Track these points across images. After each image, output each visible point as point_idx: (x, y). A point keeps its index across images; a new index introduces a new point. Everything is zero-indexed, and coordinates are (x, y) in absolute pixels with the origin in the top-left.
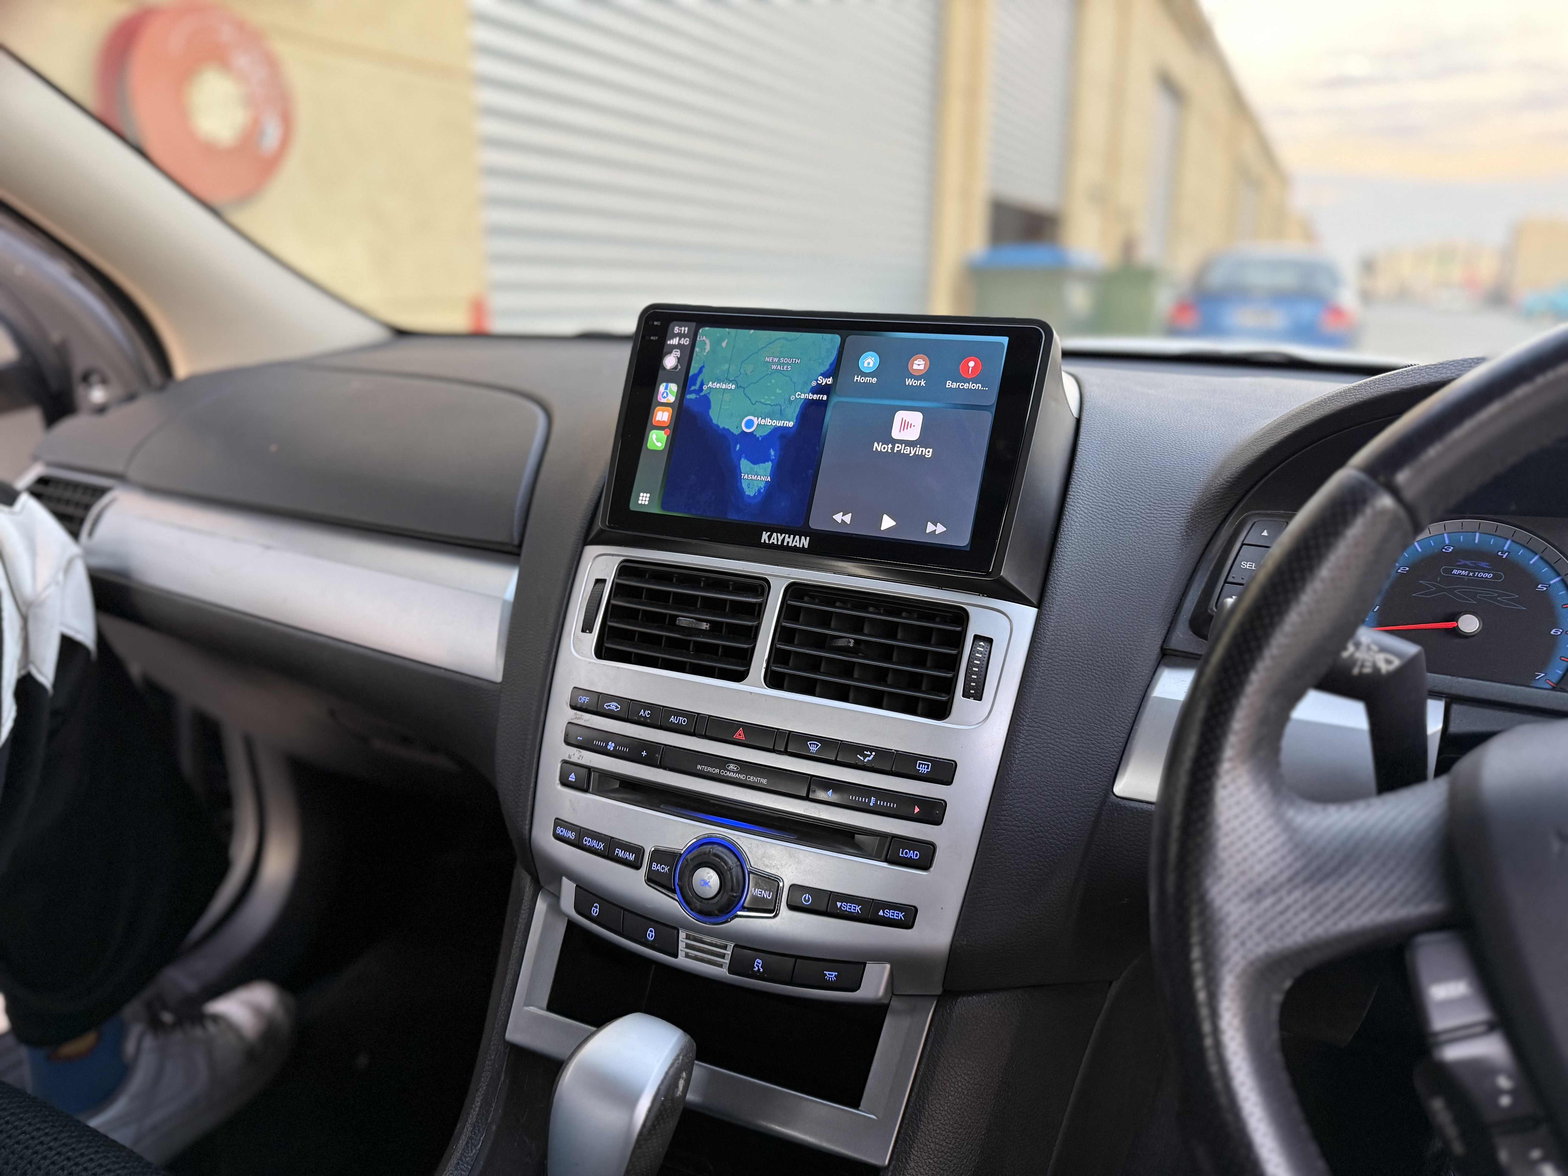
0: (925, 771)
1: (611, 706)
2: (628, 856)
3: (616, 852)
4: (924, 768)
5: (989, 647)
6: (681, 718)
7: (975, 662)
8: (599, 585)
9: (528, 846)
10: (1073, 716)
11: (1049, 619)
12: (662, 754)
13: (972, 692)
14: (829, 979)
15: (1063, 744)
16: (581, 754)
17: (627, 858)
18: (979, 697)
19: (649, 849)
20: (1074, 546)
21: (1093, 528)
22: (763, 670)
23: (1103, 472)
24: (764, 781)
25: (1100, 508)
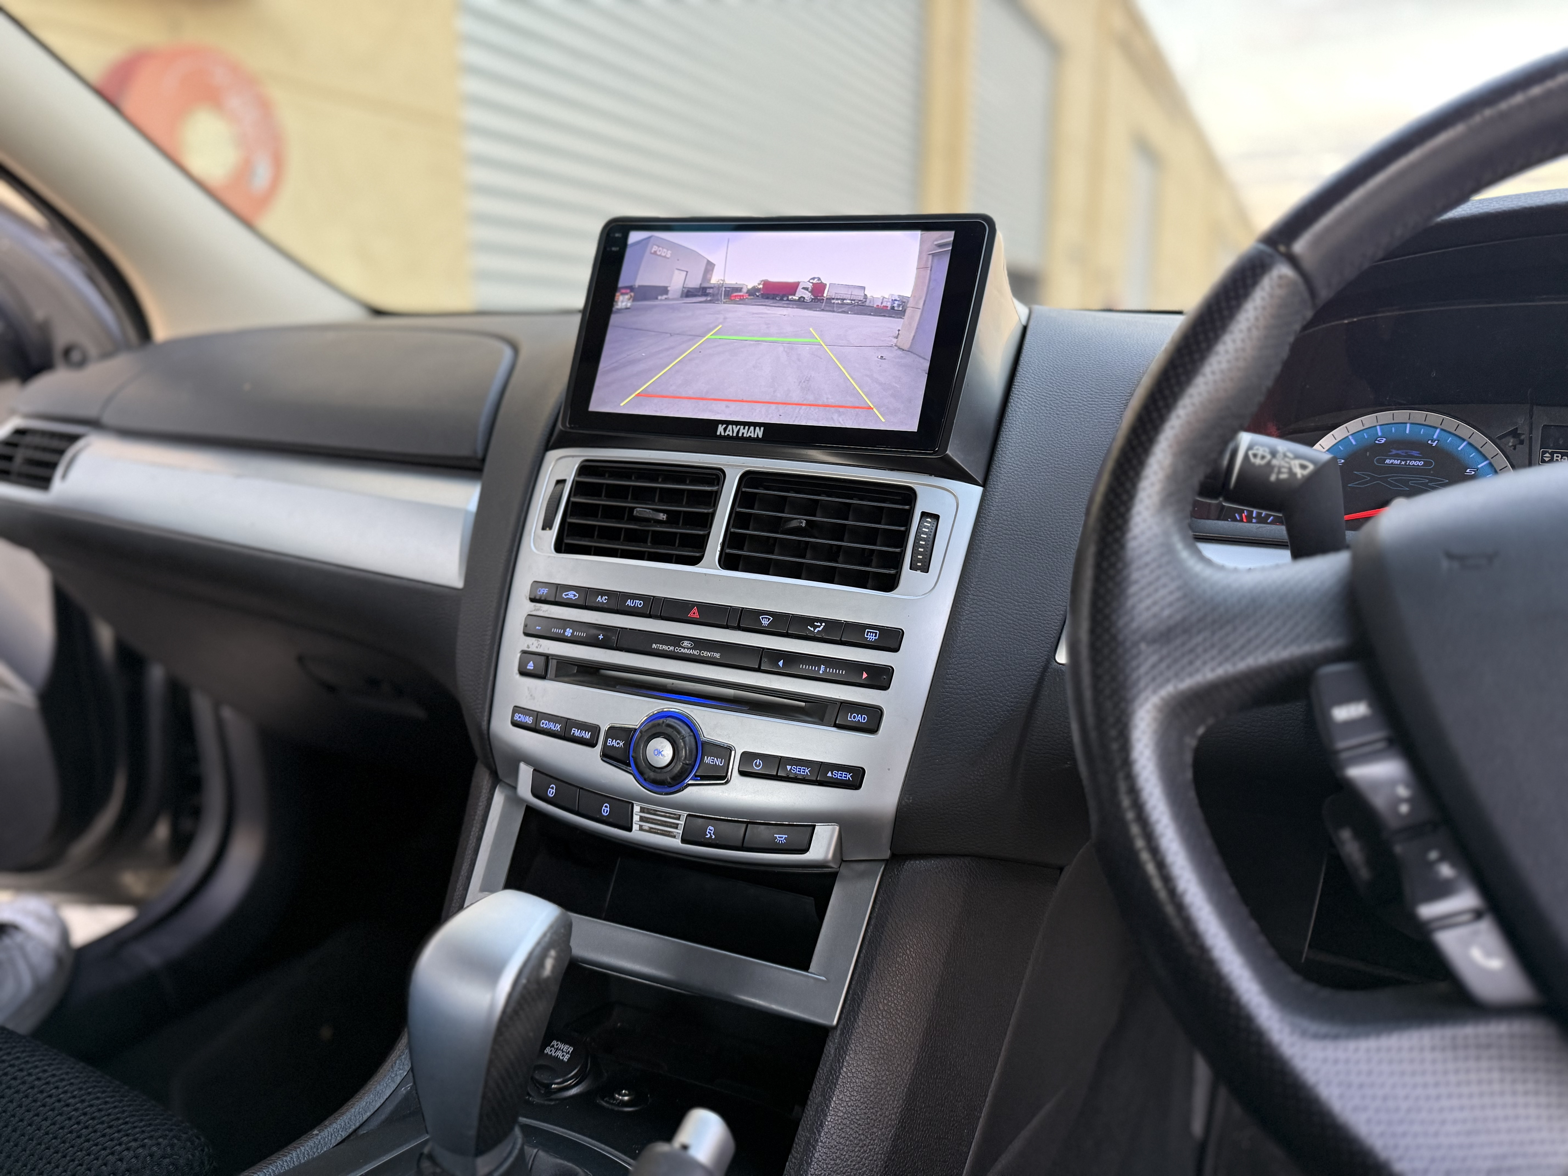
0: (873, 639)
1: (569, 595)
2: (584, 735)
3: (573, 731)
4: (872, 636)
5: (936, 523)
6: (637, 601)
7: (922, 536)
8: (560, 486)
9: (486, 737)
10: (1017, 587)
11: (994, 495)
12: (618, 636)
13: (919, 564)
14: (779, 842)
15: (1007, 612)
16: (539, 643)
17: (583, 736)
18: (925, 569)
19: (604, 728)
20: (1018, 430)
21: (1037, 415)
22: (718, 553)
23: (1047, 367)
24: (717, 655)
25: (1044, 397)
